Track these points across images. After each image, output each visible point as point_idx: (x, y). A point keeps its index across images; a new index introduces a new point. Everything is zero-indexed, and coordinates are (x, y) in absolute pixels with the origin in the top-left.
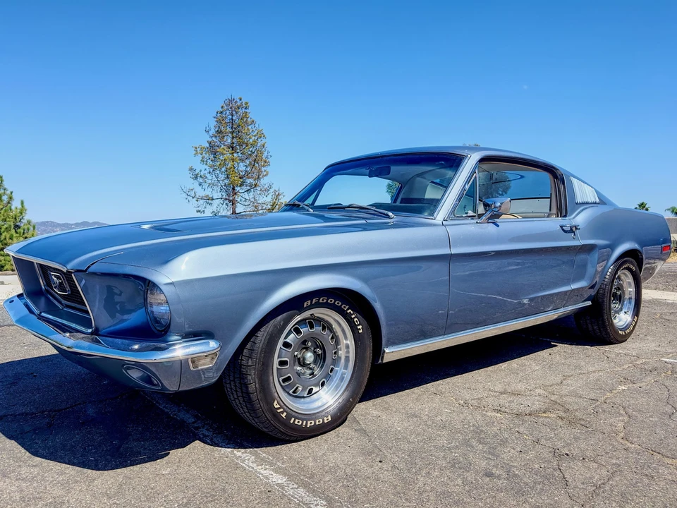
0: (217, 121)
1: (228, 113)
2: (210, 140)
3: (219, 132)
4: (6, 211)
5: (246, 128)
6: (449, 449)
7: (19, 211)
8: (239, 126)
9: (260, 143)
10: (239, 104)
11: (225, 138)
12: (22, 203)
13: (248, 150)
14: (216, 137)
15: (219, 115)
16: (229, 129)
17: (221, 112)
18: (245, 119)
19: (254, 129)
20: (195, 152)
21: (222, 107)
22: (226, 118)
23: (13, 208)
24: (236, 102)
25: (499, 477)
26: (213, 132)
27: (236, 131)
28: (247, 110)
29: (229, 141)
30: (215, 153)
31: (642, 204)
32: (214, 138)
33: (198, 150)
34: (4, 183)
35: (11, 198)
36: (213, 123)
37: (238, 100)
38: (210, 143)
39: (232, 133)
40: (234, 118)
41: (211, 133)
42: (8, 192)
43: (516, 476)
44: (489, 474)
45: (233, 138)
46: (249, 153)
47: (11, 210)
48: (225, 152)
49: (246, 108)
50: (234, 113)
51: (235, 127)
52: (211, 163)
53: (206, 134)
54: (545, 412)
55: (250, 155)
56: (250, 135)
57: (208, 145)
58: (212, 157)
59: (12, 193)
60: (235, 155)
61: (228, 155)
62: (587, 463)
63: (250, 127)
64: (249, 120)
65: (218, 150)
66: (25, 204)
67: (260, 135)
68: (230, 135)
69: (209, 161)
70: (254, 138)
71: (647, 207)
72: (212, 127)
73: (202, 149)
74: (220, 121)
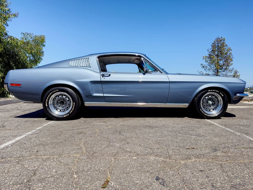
2: (209, 54)
3: (213, 50)
8: (220, 47)
9: (229, 53)
11: (215, 52)
14: (211, 52)
15: (213, 44)
16: (217, 49)
17: (214, 43)
18: (223, 45)
19: (227, 48)
20: (203, 58)
21: (214, 41)
22: (216, 45)
24: (220, 39)
26: (210, 50)
27: (219, 49)
28: (224, 41)
29: (217, 53)
30: (211, 58)
33: (205, 58)
37: (221, 38)
40: (219, 45)
41: (209, 51)
46: (225, 57)
50: (219, 43)
56: (224, 50)
60: (219, 58)
61: (216, 58)
63: (225, 47)
64: (225, 44)
68: (217, 51)
69: (208, 61)
70: (226, 51)
72: (210, 49)
73: (206, 57)
74: (213, 47)
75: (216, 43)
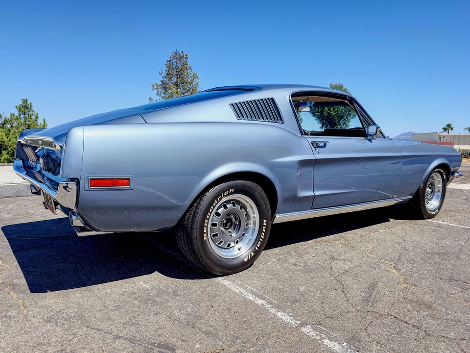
0: (167, 67)
1: (174, 62)
2: (162, 80)
3: (168, 74)
4: (34, 125)
5: (186, 72)
6: (279, 254)
7: (42, 125)
8: (181, 70)
9: (195, 82)
10: (181, 55)
11: (172, 78)
12: (44, 120)
13: (187, 87)
14: (166, 77)
15: (168, 63)
16: (175, 73)
17: (170, 61)
18: (185, 66)
19: (191, 72)
20: (153, 88)
21: (171, 58)
22: (173, 64)
23: (39, 123)
24: (180, 54)
25: (299, 266)
26: (164, 74)
27: (180, 73)
28: (187, 60)
29: (175, 80)
30: (165, 89)
31: (449, 125)
32: (165, 79)
33: (155, 86)
34: (32, 107)
35: (37, 117)
36: (165, 68)
37: (181, 53)
38: (162, 82)
39: (177, 75)
40: (178, 65)
41: (163, 75)
42: (35, 113)
43: (308, 266)
44: (295, 265)
45: (177, 78)
46: (188, 88)
47: (37, 124)
48: (172, 88)
49: (186, 59)
50: (178, 61)
51: (179, 71)
52: (163, 95)
53: (160, 75)
54: (334, 241)
55: (189, 90)
56: (188, 76)
57: (161, 83)
58: (163, 91)
59: (37, 114)
60: (179, 90)
61: (174, 90)
62: (346, 262)
63: (188, 71)
64: (188, 66)
65: (168, 86)
66: (46, 121)
67: (195, 77)
68: (175, 76)
69: (162, 94)
70: (191, 78)
71: (452, 126)
72: (164, 71)
73: (157, 86)
74: (169, 67)
75: (174, 61)
